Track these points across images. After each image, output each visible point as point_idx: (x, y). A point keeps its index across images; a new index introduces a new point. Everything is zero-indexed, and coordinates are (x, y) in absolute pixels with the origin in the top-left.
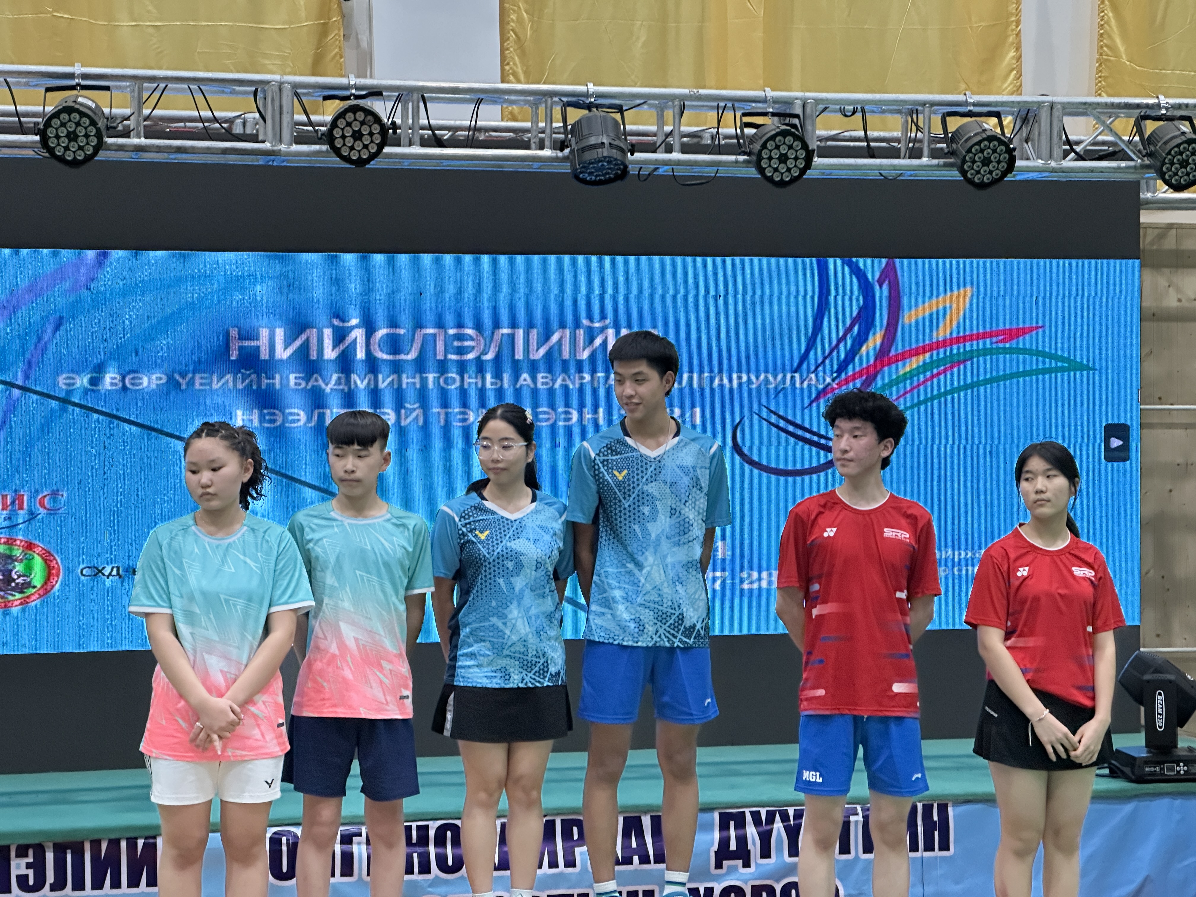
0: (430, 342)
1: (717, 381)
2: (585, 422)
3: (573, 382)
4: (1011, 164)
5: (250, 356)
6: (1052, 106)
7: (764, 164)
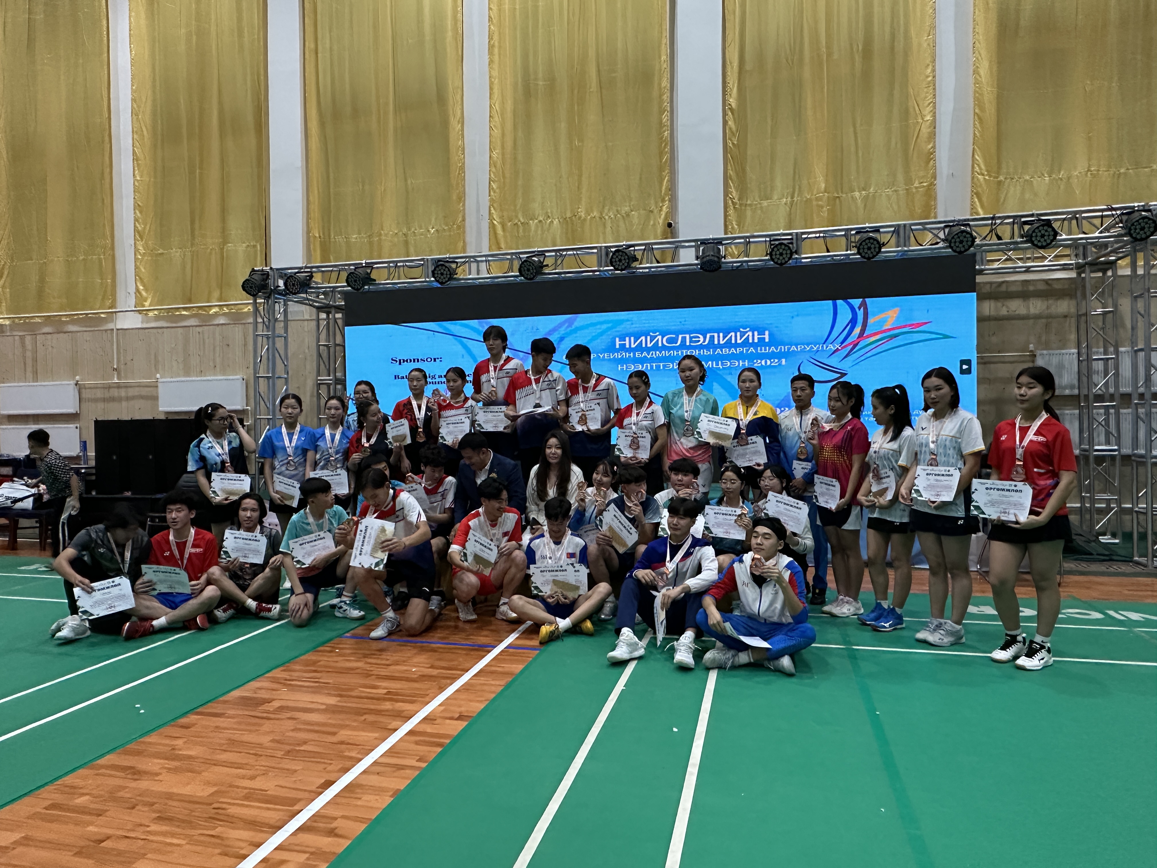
1: (792, 349)
3: (736, 351)
4: (880, 248)
5: (623, 347)
6: (905, 225)
7: (774, 257)
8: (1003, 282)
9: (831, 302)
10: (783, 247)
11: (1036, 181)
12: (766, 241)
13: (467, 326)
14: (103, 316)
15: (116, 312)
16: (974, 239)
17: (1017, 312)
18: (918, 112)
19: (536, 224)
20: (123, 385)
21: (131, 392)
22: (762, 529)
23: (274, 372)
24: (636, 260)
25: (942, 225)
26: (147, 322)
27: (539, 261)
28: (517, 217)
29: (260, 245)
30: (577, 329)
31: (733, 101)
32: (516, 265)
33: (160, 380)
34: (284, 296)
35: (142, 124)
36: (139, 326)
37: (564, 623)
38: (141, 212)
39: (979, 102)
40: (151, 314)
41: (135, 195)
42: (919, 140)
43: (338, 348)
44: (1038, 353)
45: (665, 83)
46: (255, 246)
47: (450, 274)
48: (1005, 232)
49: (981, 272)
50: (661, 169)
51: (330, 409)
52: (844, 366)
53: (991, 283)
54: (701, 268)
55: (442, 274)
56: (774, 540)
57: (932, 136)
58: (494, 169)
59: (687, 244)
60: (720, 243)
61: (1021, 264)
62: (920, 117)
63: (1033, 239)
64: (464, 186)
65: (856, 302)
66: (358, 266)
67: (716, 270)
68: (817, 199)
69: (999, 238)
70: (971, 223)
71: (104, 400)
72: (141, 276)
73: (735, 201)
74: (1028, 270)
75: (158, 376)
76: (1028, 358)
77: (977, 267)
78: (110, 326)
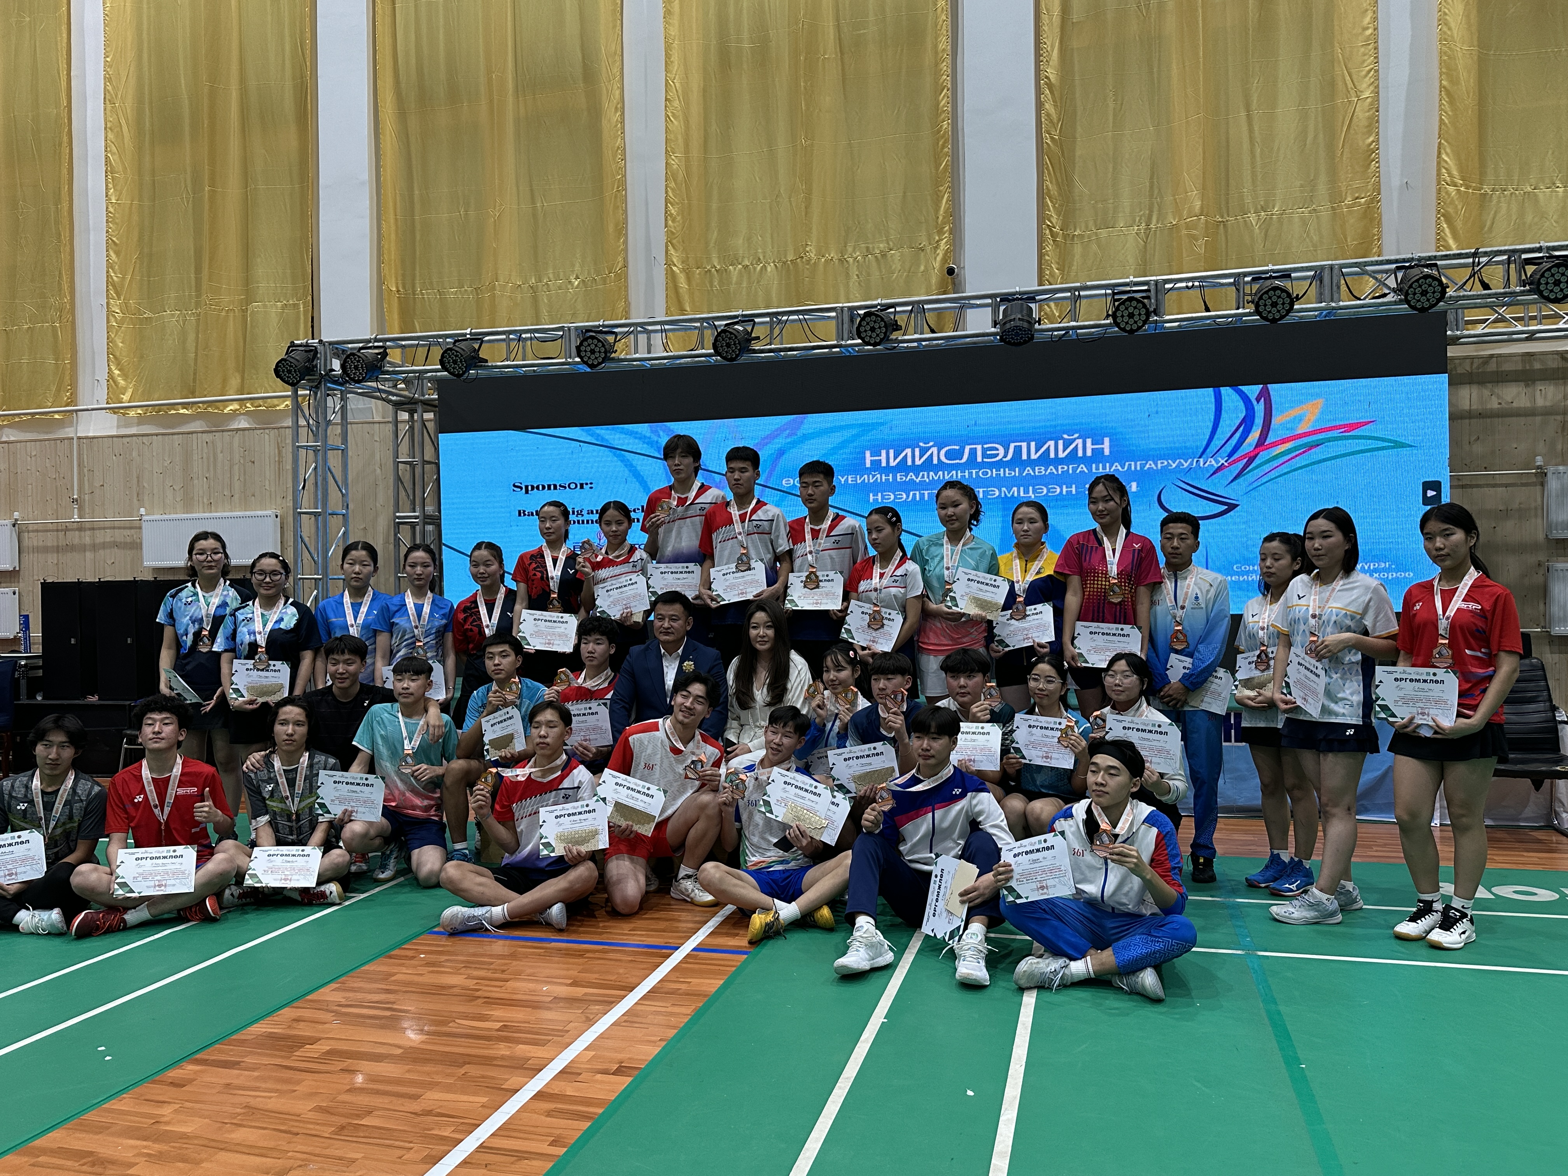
0: (973, 452)
1: (1148, 466)
2: (1064, 493)
3: (1057, 470)
4: (1292, 304)
5: (876, 464)
6: (1331, 267)
7: (1119, 320)
8: (1492, 356)
9: (1210, 390)
10: (1134, 303)
11: (1543, 193)
12: (1106, 294)
13: (631, 433)
14: (57, 416)
15: (77, 411)
16: (1444, 288)
17: (1514, 405)
18: (1350, 85)
19: (740, 270)
20: (88, 525)
21: (101, 537)
22: (1104, 760)
23: (325, 505)
24: (897, 327)
25: (1394, 266)
26: (127, 426)
27: (745, 329)
28: (709, 260)
29: (304, 303)
30: (805, 438)
31: (1052, 73)
32: (709, 336)
33: (145, 518)
34: (341, 384)
35: (120, 115)
36: (114, 432)
37: (787, 910)
38: (117, 253)
39: (1448, 68)
40: (132, 413)
41: (108, 226)
42: (1352, 131)
43: (427, 467)
44: (1551, 469)
45: (944, 44)
46: (296, 306)
47: (605, 352)
48: (1495, 276)
49: (1455, 341)
50: (937, 182)
51: (414, 565)
52: (1232, 493)
53: (1472, 358)
54: (1001, 340)
55: (593, 352)
56: (1123, 777)
57: (1373, 124)
58: (673, 185)
59: (978, 302)
60: (1032, 299)
61: (1520, 328)
62: (1352, 93)
63: (1542, 288)
64: (625, 211)
65: (1252, 391)
66: (458, 339)
67: (1025, 342)
68: (1188, 227)
69: (1486, 286)
70: (1439, 263)
71: (57, 549)
72: (118, 354)
73: (1056, 230)
74: (1531, 337)
75: (142, 511)
76: (1534, 480)
77: (1449, 333)
78: (69, 432)
